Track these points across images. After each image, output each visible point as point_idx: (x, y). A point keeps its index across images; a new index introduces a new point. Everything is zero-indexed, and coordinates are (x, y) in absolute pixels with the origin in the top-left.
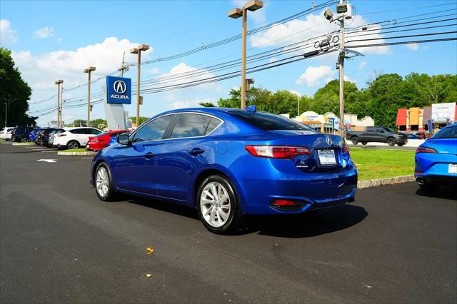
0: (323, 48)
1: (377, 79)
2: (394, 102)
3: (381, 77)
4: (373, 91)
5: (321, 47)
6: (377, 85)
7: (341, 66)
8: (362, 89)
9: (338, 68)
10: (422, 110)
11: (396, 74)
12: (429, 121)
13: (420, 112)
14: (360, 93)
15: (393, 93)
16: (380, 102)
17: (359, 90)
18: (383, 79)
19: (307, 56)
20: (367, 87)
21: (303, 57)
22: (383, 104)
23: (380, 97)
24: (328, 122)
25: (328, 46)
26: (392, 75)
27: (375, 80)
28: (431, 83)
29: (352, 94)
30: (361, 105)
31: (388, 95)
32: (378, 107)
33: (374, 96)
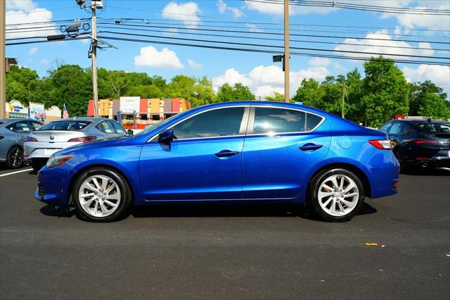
0: (70, 33)
1: (59, 69)
2: (77, 93)
3: (63, 67)
4: (55, 81)
5: (68, 32)
6: (59, 75)
7: (93, 55)
8: (44, 78)
9: (90, 57)
10: (111, 102)
11: (77, 66)
12: (118, 113)
13: (109, 104)
14: (41, 81)
15: (76, 85)
16: (64, 92)
17: (41, 78)
18: (66, 69)
19: (51, 39)
20: (48, 75)
21: (46, 39)
22: (66, 94)
23: (64, 87)
24: (13, 111)
25: (77, 32)
26: (74, 66)
27: (57, 69)
28: (113, 78)
29: (33, 81)
30: (44, 94)
31: (71, 86)
32: (63, 97)
33: (58, 86)
